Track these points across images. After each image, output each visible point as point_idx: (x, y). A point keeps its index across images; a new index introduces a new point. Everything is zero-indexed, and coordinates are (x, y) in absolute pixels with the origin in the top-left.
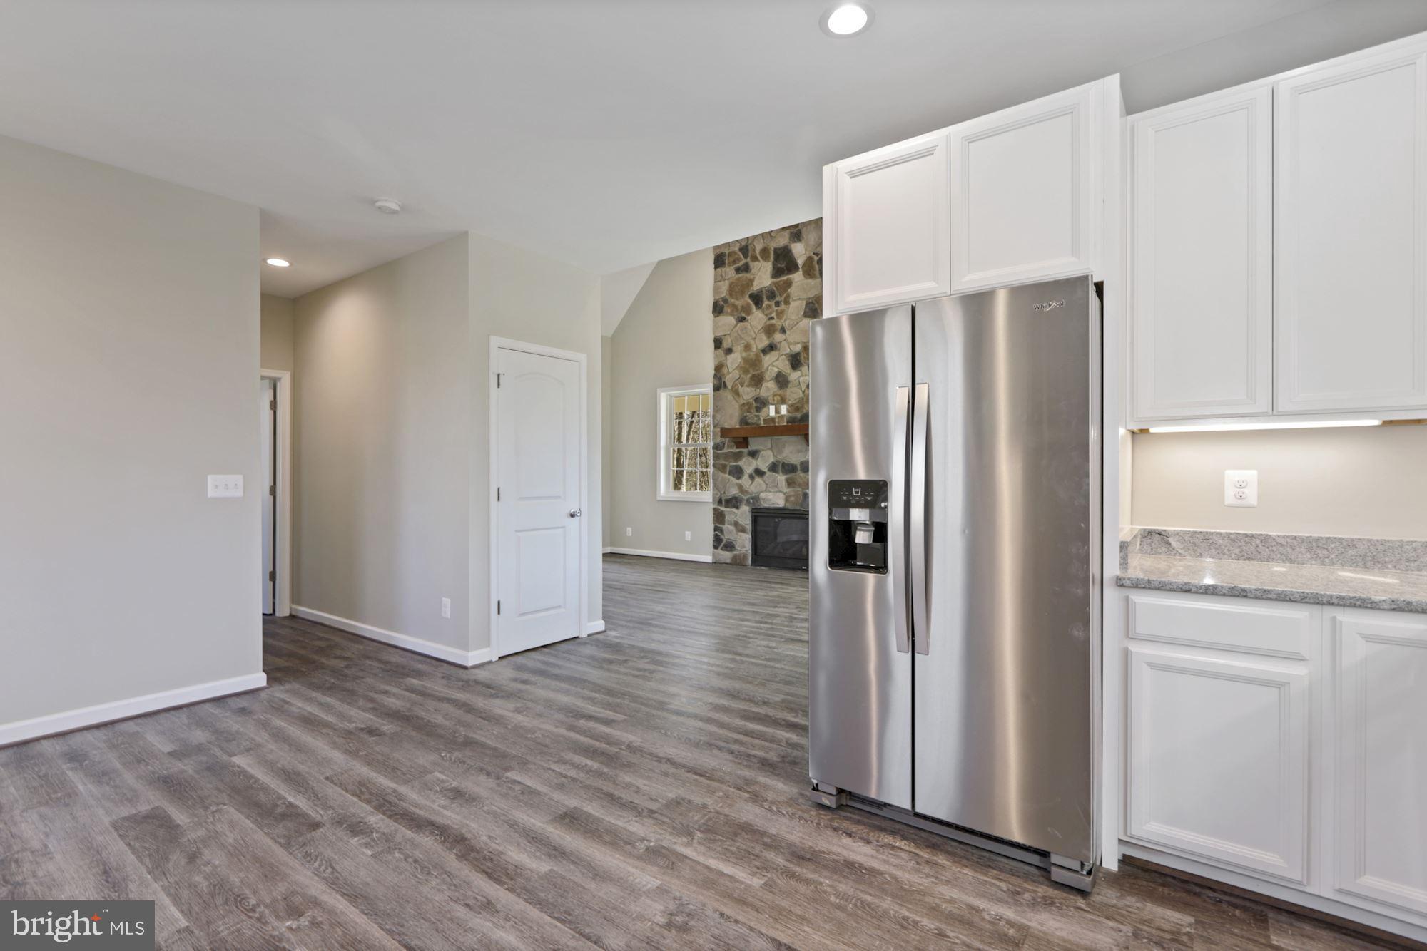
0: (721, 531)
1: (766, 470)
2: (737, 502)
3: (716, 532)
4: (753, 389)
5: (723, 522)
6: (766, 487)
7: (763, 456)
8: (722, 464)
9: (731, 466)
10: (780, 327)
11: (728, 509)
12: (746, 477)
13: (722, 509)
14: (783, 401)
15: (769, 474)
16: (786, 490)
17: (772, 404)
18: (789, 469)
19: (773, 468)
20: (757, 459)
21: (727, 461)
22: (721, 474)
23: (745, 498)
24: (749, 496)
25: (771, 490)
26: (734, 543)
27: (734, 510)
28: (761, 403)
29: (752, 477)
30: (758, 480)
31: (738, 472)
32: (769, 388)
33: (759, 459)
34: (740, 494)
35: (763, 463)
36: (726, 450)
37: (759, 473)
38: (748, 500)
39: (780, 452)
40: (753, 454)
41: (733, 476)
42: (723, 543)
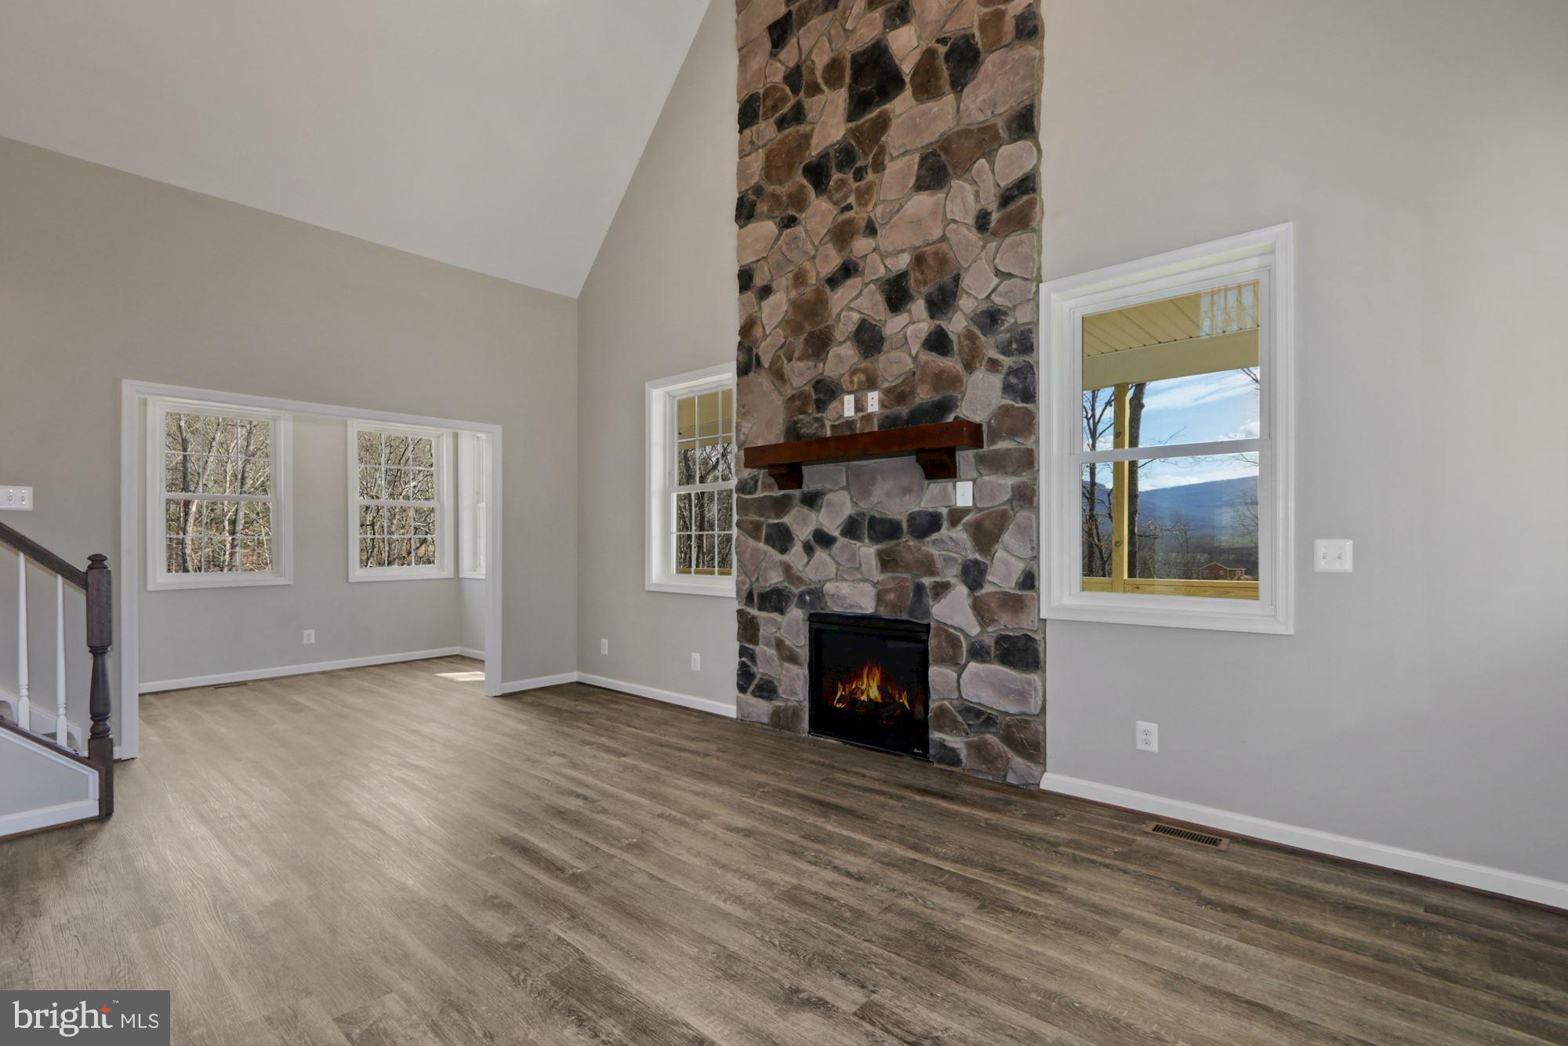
0: (752, 657)
1: (836, 533)
2: (780, 601)
3: (743, 659)
4: (811, 363)
5: (754, 639)
6: (838, 569)
7: (830, 504)
8: (752, 522)
9: (770, 526)
10: (863, 224)
11: (764, 614)
12: (797, 548)
13: (754, 612)
14: (871, 384)
15: (842, 541)
16: (878, 576)
17: (849, 393)
18: (883, 530)
19: (851, 529)
20: (819, 511)
21: (761, 515)
22: (751, 542)
23: (797, 591)
24: (803, 588)
25: (846, 577)
26: (776, 683)
27: (775, 616)
28: (827, 391)
29: (808, 549)
30: (821, 554)
31: (781, 539)
32: (843, 356)
33: (823, 510)
34: (786, 584)
35: (830, 519)
36: (759, 494)
37: (823, 539)
38: (801, 596)
39: (865, 493)
40: (812, 501)
41: (773, 547)
42: (756, 682)
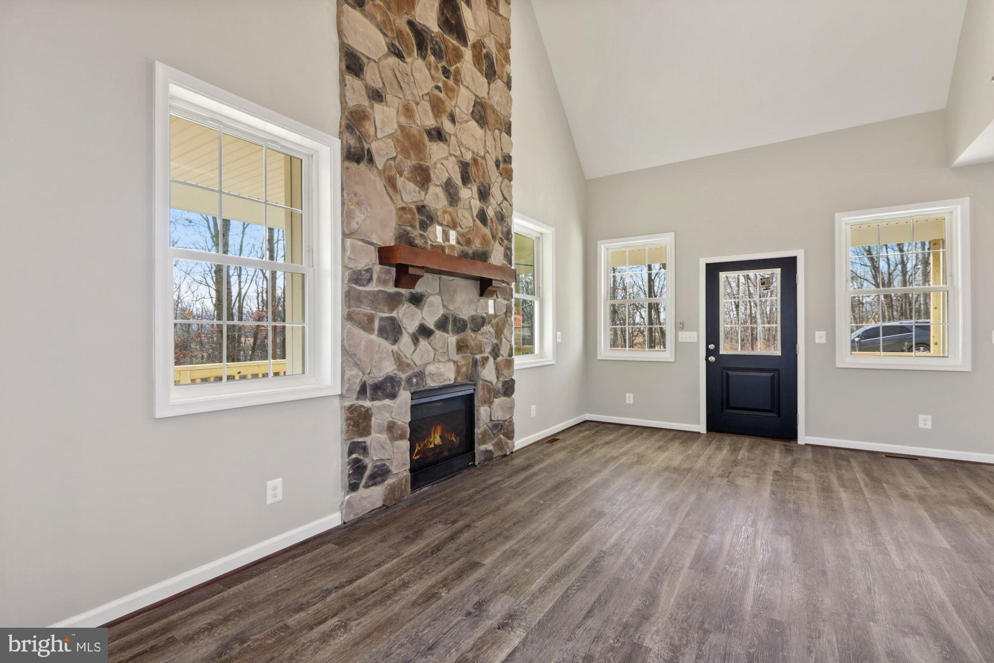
0: (365, 449)
1: (432, 327)
2: (393, 387)
3: (354, 456)
4: (417, 189)
5: (366, 432)
6: (435, 355)
7: (431, 305)
8: (366, 315)
9: (382, 319)
10: (449, 110)
11: (377, 403)
12: (406, 340)
13: (367, 403)
14: (454, 225)
15: (438, 333)
16: (457, 357)
17: (441, 224)
18: (460, 326)
19: (442, 324)
20: (421, 309)
21: (376, 309)
22: (365, 335)
23: (404, 376)
24: (409, 373)
25: (441, 359)
26: (388, 464)
27: (387, 402)
28: (426, 217)
29: (415, 339)
30: (423, 342)
31: (392, 331)
32: (435, 198)
33: (426, 308)
34: (396, 372)
35: (430, 315)
36: (373, 287)
37: (424, 332)
38: (409, 380)
39: (452, 299)
40: (417, 300)
41: (386, 339)
42: (368, 473)
